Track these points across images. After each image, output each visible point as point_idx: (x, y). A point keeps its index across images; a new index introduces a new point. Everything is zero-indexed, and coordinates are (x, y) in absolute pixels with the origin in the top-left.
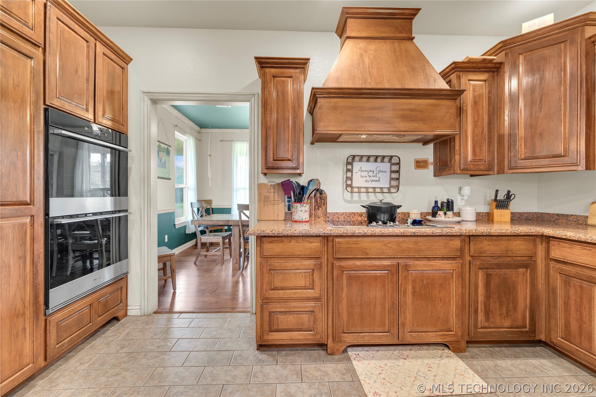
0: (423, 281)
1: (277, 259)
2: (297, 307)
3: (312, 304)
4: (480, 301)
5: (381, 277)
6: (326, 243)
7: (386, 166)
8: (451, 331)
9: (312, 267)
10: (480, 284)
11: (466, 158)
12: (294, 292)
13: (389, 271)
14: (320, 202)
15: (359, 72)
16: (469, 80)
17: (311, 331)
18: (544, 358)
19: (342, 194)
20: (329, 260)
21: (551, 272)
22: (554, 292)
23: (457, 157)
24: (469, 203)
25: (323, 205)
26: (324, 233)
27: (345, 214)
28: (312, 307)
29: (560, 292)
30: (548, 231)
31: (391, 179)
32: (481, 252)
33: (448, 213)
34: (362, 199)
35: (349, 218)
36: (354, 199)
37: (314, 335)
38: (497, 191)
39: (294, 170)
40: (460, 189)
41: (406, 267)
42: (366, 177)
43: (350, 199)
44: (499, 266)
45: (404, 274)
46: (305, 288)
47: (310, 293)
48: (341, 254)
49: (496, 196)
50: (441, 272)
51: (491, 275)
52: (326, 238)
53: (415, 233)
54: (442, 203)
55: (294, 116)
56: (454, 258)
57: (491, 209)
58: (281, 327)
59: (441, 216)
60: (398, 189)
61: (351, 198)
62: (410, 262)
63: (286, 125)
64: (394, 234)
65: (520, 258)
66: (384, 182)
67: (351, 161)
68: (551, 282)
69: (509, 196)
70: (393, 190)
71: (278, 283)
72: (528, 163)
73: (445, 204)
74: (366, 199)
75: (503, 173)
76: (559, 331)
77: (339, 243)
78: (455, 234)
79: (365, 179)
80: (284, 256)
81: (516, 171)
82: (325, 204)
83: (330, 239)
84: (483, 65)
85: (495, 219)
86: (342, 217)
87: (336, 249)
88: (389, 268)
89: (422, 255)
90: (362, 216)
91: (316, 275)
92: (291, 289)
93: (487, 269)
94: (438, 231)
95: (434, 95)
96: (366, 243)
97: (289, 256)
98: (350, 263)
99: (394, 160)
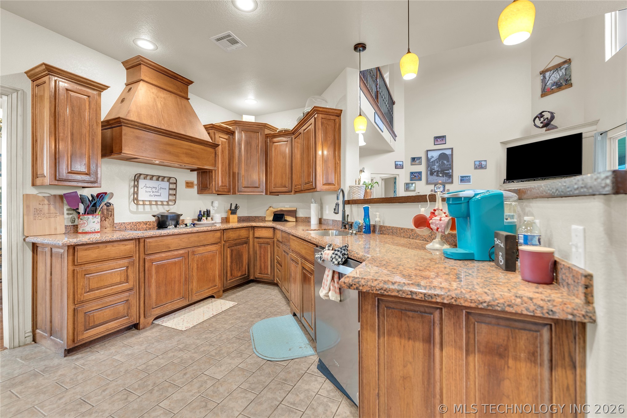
0: (202, 259)
1: (92, 264)
2: (113, 301)
3: (127, 294)
4: (228, 265)
5: (179, 261)
6: (137, 245)
7: (166, 184)
8: (216, 286)
9: (126, 264)
10: (228, 256)
11: (218, 184)
12: (110, 289)
13: (183, 257)
14: (107, 214)
15: (155, 113)
16: (220, 137)
17: (125, 317)
18: (253, 286)
19: (128, 206)
20: (141, 257)
21: (255, 244)
22: (256, 253)
23: (214, 183)
24: (217, 212)
25: (110, 217)
26: (139, 236)
27: (132, 223)
28: (127, 297)
29: (258, 252)
30: (254, 224)
31: (170, 195)
32: (229, 238)
33: (208, 218)
34: (146, 210)
35: (136, 226)
36: (139, 210)
37: (129, 319)
38: (231, 204)
39: (91, 184)
40: (212, 202)
41: (193, 252)
42: (150, 192)
43: (135, 210)
44: (236, 245)
45: (192, 257)
46: (120, 283)
47: (125, 286)
48: (151, 250)
49: (231, 207)
50: (211, 252)
51: (233, 250)
52: (138, 240)
53: (198, 230)
54: (204, 212)
55: (92, 134)
56: (217, 243)
57: (228, 215)
58: (97, 323)
59: (204, 221)
60: (175, 202)
61: (137, 209)
62: (195, 249)
63: (83, 140)
64: (186, 232)
65: (244, 239)
66: (164, 197)
67: (137, 178)
68: (255, 249)
69: (236, 207)
70: (170, 203)
71: (93, 285)
72: (246, 189)
73: (206, 213)
74: (150, 210)
75: (235, 194)
76: (258, 271)
77: (149, 242)
78: (218, 229)
79: (149, 193)
80: (100, 260)
81: (241, 193)
82: (112, 216)
83: (142, 241)
84: (226, 130)
85: (231, 221)
86: (129, 226)
87: (147, 247)
88: (183, 255)
89: (202, 243)
90: (147, 224)
91: (130, 271)
92: (107, 287)
93: (231, 247)
94: (210, 228)
95: (204, 144)
96: (169, 240)
97: (105, 260)
98: (157, 256)
99: (172, 180)
